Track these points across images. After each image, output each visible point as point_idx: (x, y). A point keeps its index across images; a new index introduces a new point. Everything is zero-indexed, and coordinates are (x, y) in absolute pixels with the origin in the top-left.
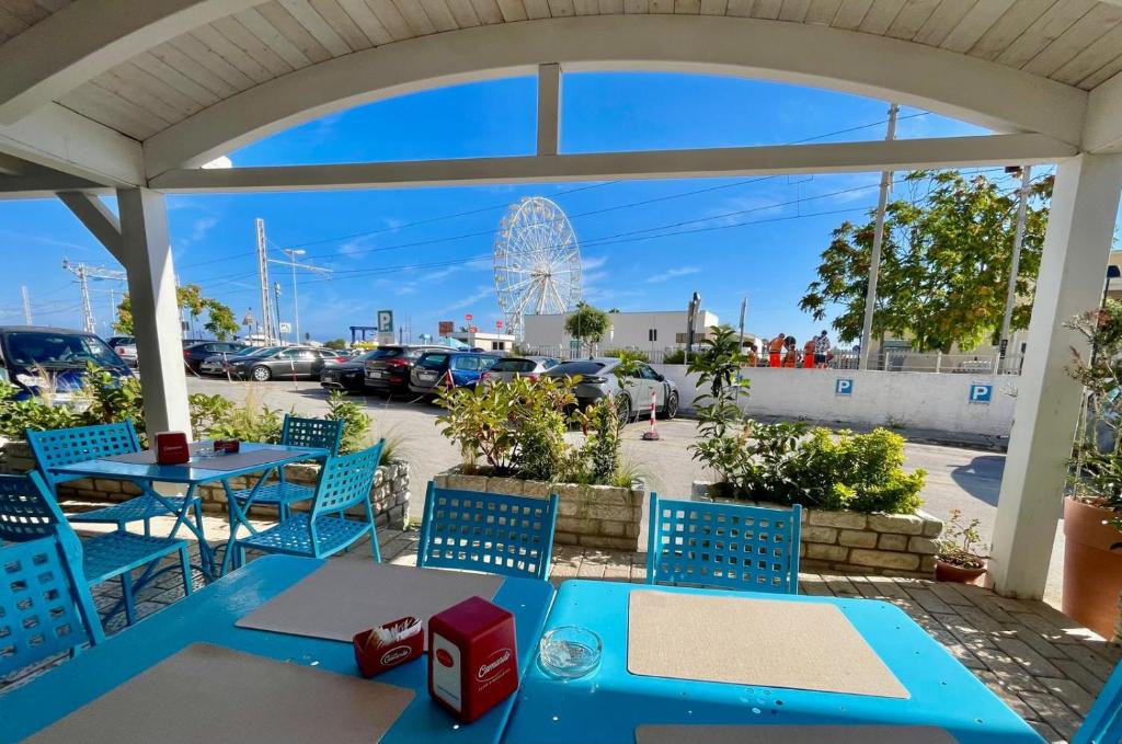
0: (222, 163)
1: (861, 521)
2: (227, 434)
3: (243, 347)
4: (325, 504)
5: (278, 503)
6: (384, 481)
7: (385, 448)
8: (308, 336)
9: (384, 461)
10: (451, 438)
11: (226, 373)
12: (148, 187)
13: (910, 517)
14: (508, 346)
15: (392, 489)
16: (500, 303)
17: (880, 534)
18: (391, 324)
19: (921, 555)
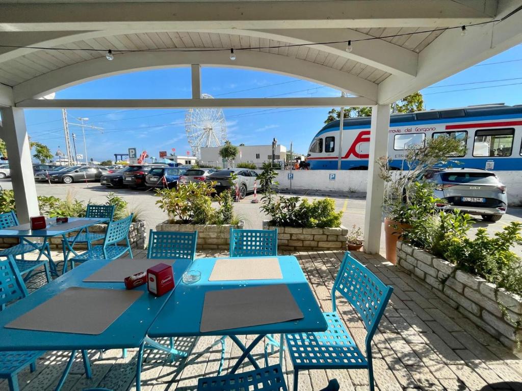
0: (51, 96)
1: (321, 231)
2: (58, 214)
3: (56, 167)
4: (109, 240)
5: (87, 242)
6: (134, 229)
7: (134, 215)
8: (92, 160)
9: (134, 220)
10: (163, 209)
11: (48, 180)
12: (15, 106)
13: (338, 229)
14: (193, 162)
15: (138, 232)
16: (189, 142)
17: (328, 235)
18: (135, 155)
19: (342, 242)
